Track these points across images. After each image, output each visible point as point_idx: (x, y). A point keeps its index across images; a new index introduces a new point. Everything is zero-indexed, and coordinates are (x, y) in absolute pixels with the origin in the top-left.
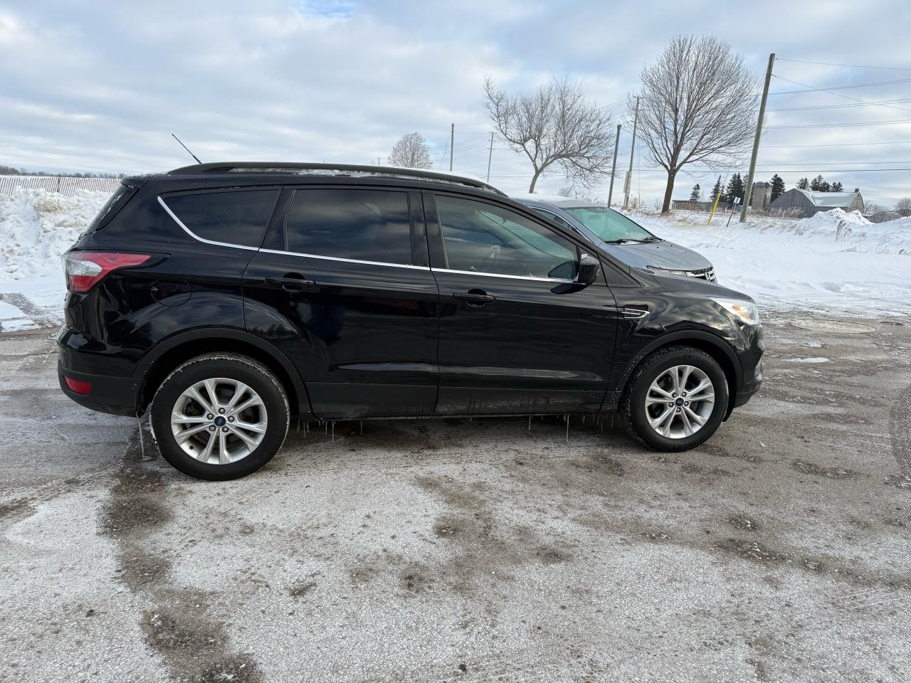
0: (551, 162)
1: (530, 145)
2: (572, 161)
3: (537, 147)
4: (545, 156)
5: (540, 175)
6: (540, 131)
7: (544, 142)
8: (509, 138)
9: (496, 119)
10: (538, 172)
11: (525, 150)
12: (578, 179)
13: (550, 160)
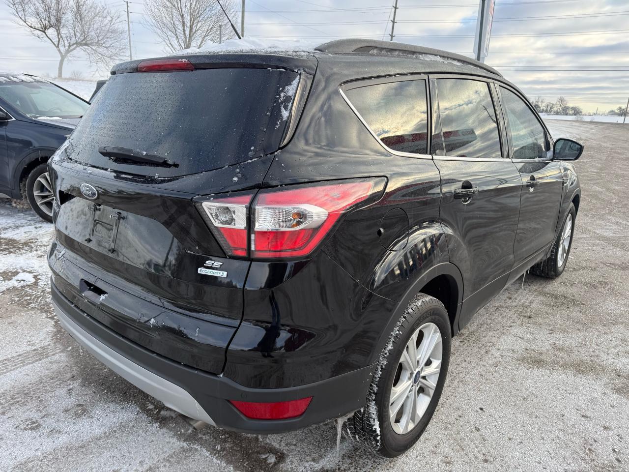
0: (74, 49)
1: (51, 32)
2: (92, 49)
3: (58, 36)
4: (66, 43)
5: (66, 59)
6: (58, 20)
7: (63, 31)
8: (30, 25)
9: (12, 6)
10: (63, 58)
11: (47, 37)
12: (100, 64)
13: (72, 48)
